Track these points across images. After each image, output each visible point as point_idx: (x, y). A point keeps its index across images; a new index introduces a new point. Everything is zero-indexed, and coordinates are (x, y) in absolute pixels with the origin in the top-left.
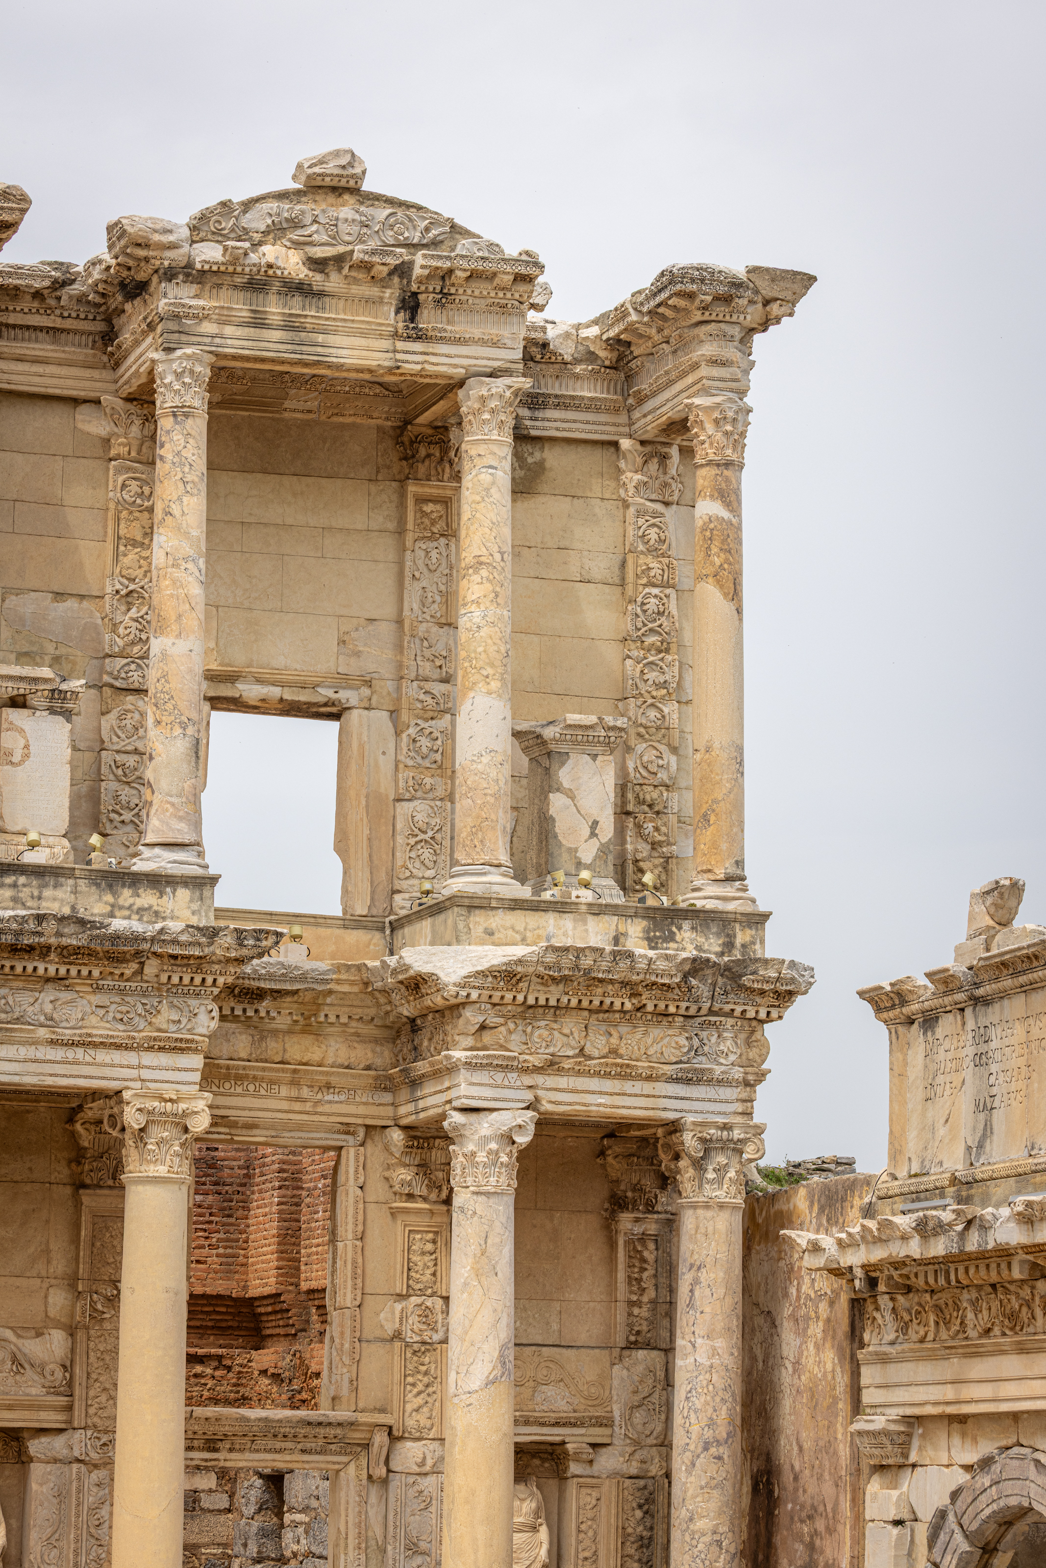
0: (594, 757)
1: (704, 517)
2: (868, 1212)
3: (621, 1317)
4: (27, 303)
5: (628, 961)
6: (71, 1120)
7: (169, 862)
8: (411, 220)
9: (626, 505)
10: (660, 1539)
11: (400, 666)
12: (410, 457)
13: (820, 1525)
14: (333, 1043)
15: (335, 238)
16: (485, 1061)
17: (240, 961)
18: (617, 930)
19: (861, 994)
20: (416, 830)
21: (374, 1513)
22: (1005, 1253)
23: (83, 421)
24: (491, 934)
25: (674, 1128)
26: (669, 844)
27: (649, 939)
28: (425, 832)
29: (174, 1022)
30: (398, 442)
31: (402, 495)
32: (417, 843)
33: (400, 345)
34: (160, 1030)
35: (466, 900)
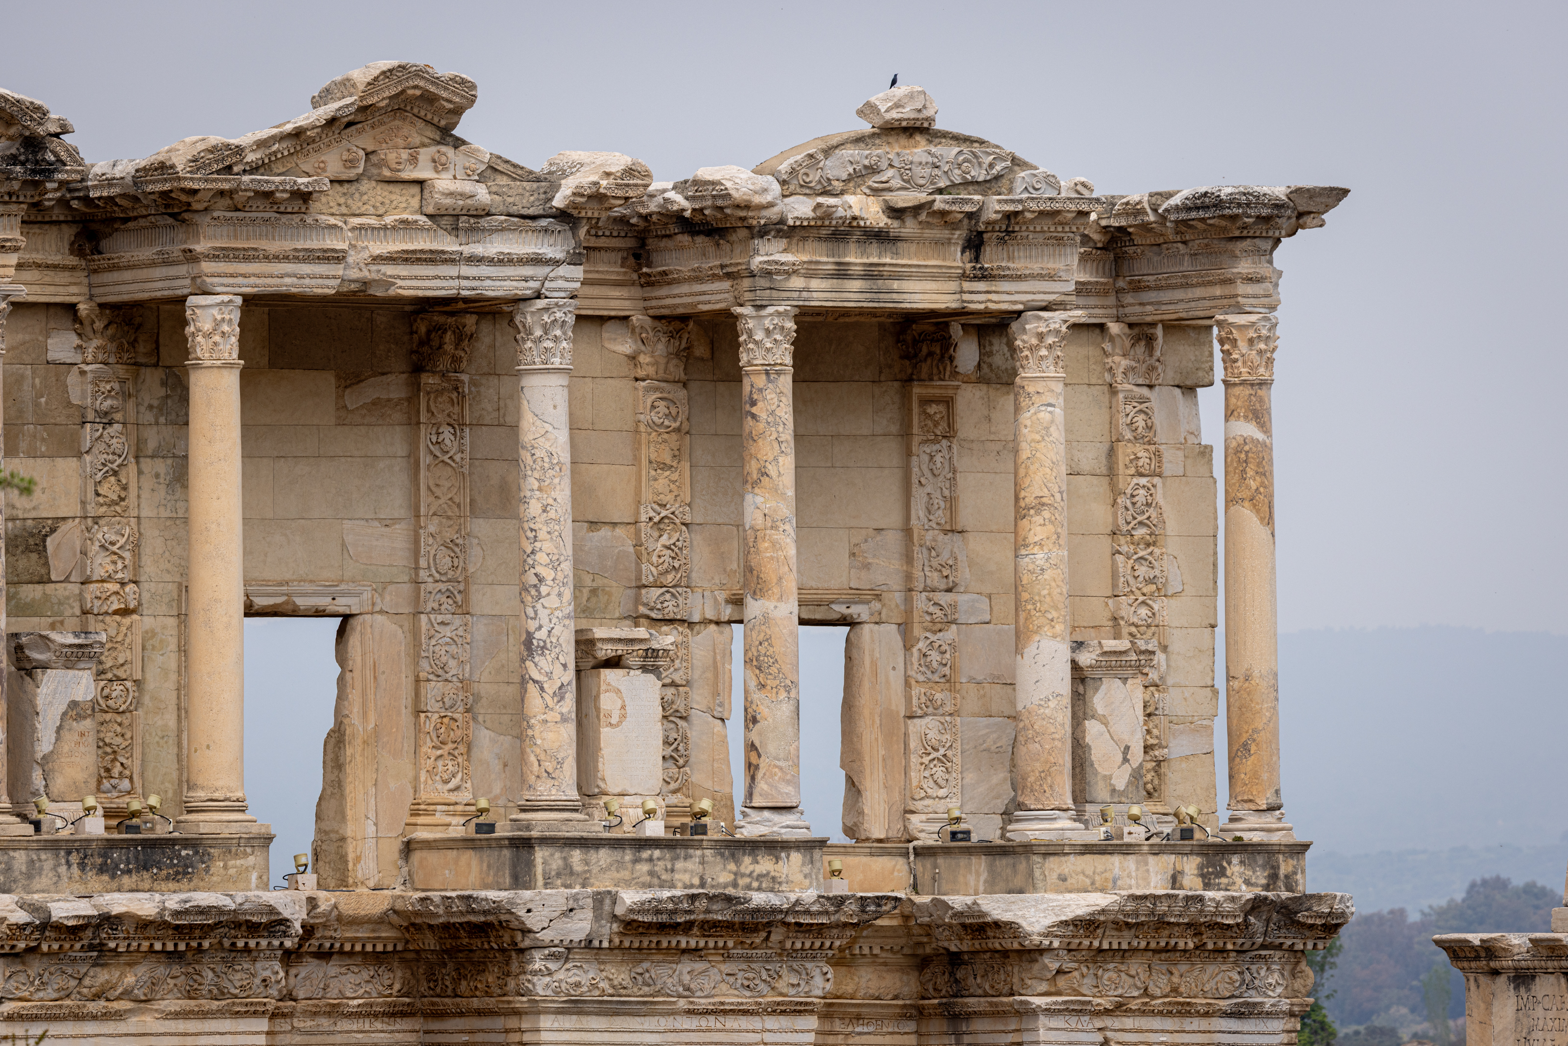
0: (1125, 680)
1: (1238, 438)
5: (1199, 906)
7: (783, 827)
8: (976, 156)
9: (1113, 391)
11: (909, 577)
12: (912, 356)
14: (864, 974)
15: (909, 182)
16: (1062, 1007)
18: (1174, 868)
19: (1439, 944)
20: (929, 748)
23: (609, 339)
24: (1064, 880)
26: (1161, 747)
27: (1202, 876)
28: (937, 750)
29: (793, 985)
31: (906, 396)
32: (930, 761)
33: (967, 285)
34: (781, 994)
35: (1043, 848)
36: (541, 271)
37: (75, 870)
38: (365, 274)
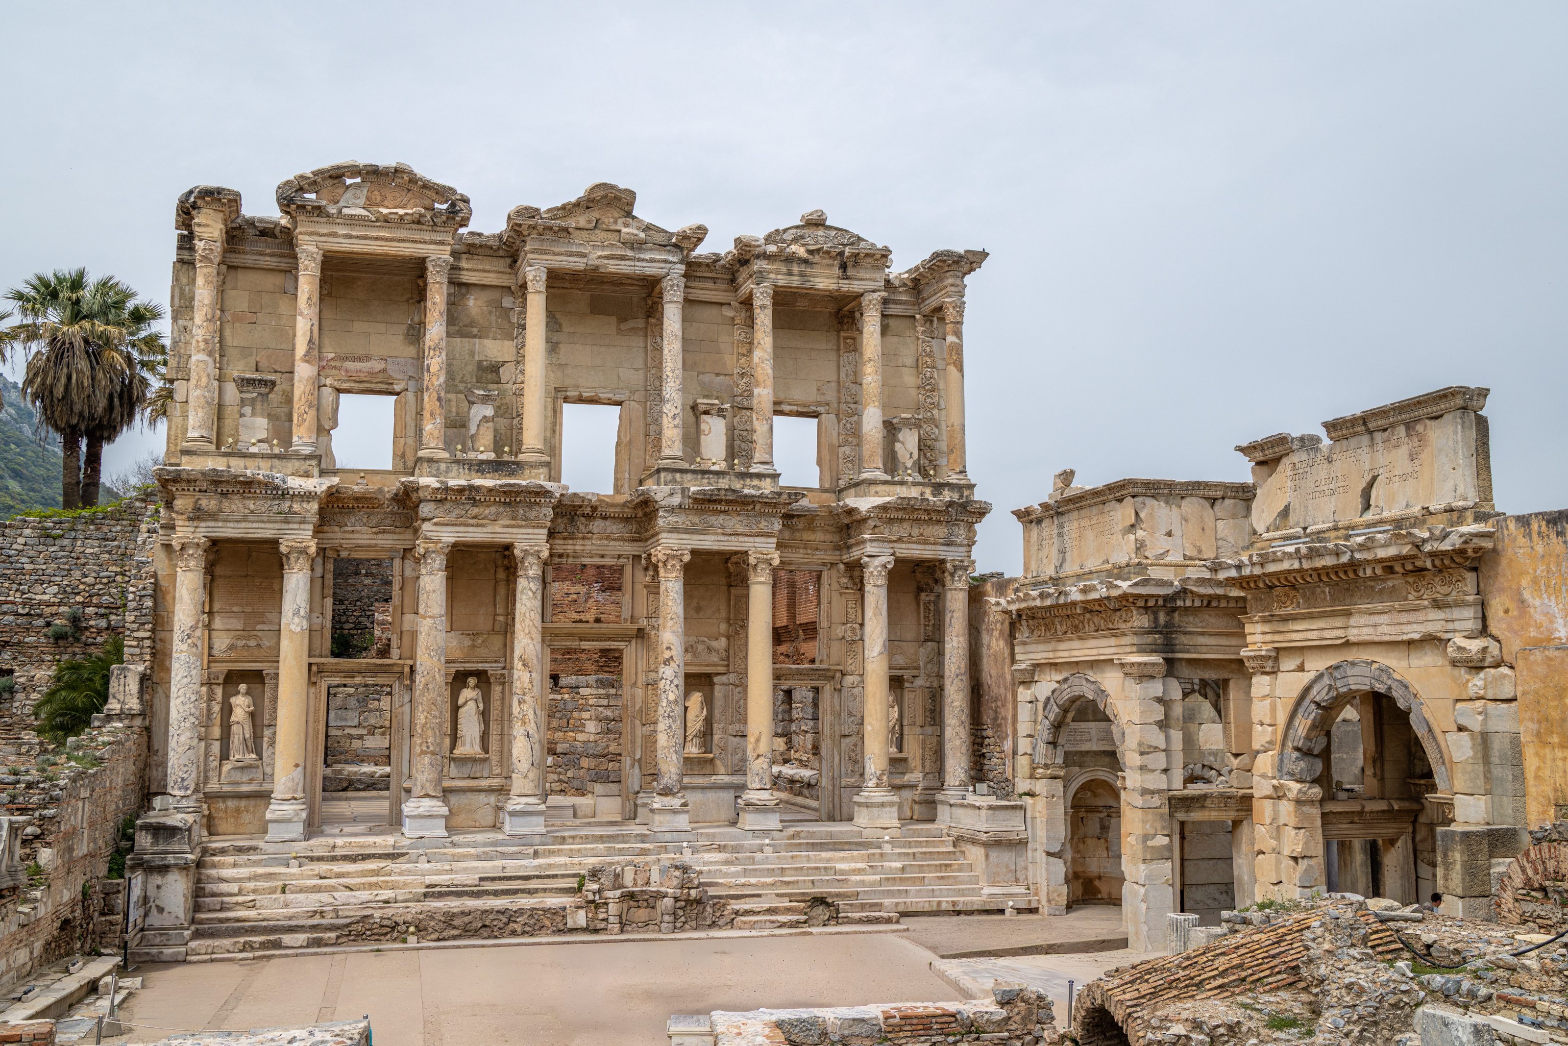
0: (910, 430)
1: (949, 342)
2: (1016, 590)
3: (922, 631)
4: (704, 269)
6: (726, 562)
7: (763, 469)
8: (844, 235)
9: (918, 339)
10: (938, 709)
11: (839, 398)
12: (841, 323)
13: (999, 704)
14: (819, 534)
15: (817, 242)
16: (876, 539)
17: (789, 504)
18: (922, 491)
19: (1013, 512)
20: (847, 457)
21: (836, 701)
22: (1074, 604)
23: (724, 311)
24: (877, 493)
25: (943, 562)
26: (937, 460)
27: (933, 494)
28: (850, 458)
29: (766, 526)
30: (837, 317)
31: (839, 337)
32: (847, 461)
33: (840, 281)
34: (761, 529)
35: (867, 481)
36: (668, 265)
37: (466, 471)
38: (596, 262)
